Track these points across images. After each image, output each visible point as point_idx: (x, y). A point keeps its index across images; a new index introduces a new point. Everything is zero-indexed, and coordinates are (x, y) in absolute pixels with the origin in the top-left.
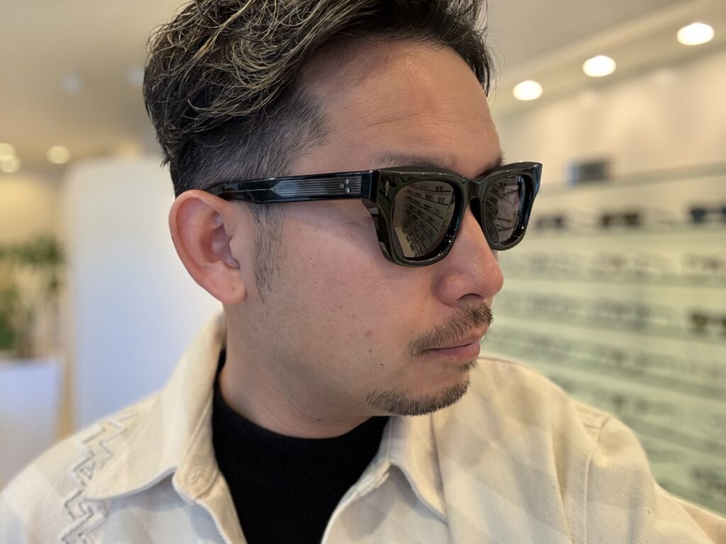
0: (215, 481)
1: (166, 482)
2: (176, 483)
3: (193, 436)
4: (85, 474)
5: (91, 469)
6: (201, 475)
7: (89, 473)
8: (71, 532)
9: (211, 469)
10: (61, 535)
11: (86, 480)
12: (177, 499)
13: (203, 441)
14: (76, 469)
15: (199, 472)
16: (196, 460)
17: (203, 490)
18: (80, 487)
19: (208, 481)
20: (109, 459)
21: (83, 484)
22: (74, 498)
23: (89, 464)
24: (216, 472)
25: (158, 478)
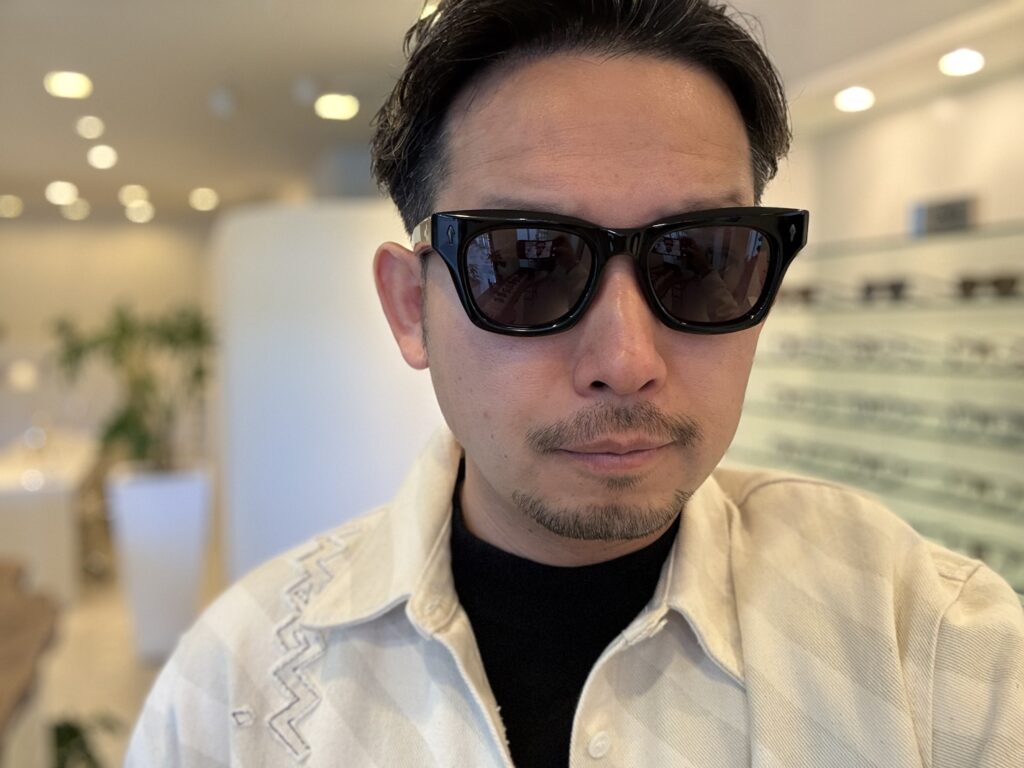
0: (455, 615)
1: (397, 612)
2: (410, 612)
3: (429, 559)
4: (300, 597)
5: (307, 592)
6: (439, 606)
7: (305, 597)
8: (285, 665)
9: (450, 599)
10: (273, 668)
11: (302, 605)
12: (412, 633)
13: (441, 566)
14: (290, 591)
15: (437, 602)
16: (433, 588)
17: (442, 623)
18: (296, 613)
19: (447, 614)
20: (328, 581)
21: (298, 609)
22: (288, 625)
23: (305, 586)
24: (456, 605)
25: (389, 606)
